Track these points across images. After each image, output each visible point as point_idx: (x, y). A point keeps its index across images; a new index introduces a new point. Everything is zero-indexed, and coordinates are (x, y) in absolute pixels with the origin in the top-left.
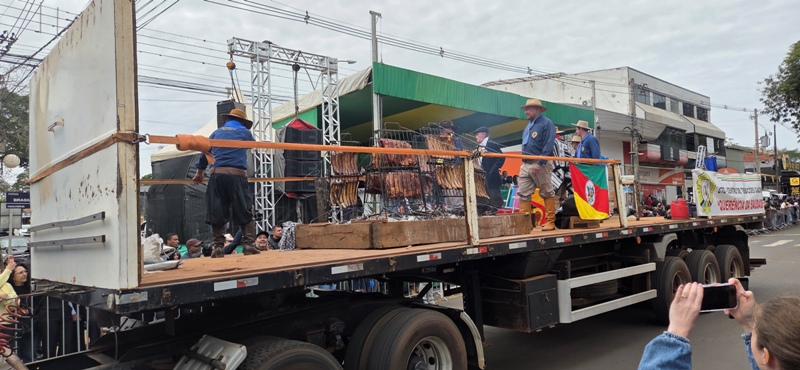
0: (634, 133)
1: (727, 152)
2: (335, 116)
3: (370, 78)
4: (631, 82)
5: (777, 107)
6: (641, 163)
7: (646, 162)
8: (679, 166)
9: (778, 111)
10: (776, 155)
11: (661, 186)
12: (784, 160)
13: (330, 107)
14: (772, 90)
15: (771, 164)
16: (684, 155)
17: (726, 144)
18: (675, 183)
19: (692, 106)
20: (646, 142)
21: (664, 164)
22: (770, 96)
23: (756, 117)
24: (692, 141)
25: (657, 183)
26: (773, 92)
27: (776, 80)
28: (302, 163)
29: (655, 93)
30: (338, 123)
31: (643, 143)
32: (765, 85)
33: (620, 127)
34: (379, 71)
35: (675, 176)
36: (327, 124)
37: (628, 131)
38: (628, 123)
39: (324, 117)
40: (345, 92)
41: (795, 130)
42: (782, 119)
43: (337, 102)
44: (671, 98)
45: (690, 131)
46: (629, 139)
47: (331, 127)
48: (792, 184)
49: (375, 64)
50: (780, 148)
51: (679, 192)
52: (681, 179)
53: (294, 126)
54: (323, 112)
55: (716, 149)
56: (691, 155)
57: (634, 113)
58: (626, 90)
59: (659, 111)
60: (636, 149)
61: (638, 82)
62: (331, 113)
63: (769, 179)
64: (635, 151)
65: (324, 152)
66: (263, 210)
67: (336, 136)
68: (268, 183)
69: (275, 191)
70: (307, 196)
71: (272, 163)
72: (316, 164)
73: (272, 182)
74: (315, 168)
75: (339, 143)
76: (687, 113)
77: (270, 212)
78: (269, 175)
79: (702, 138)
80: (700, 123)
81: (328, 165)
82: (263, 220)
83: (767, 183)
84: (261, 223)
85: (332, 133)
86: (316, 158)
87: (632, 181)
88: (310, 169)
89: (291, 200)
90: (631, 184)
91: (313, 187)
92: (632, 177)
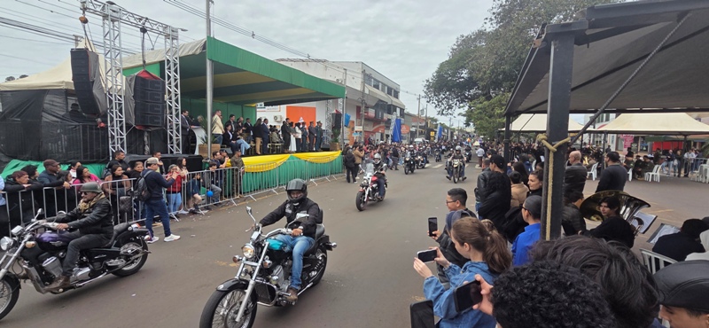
0: (363, 102)
1: (406, 116)
2: (176, 71)
3: (204, 47)
4: (364, 72)
5: (430, 95)
6: (366, 119)
7: (368, 119)
8: (383, 122)
9: (430, 97)
10: (427, 118)
11: (374, 132)
12: (429, 122)
13: (172, 64)
15: (424, 124)
16: (386, 116)
17: (405, 112)
18: (380, 131)
19: (391, 89)
21: (375, 121)
22: (427, 89)
23: (420, 99)
24: (390, 109)
25: (371, 131)
26: (428, 87)
27: (430, 81)
28: (150, 104)
29: (375, 79)
30: (178, 77)
31: (367, 107)
32: (425, 83)
33: (356, 98)
34: (211, 42)
35: (380, 127)
36: (169, 77)
37: (360, 101)
38: (360, 96)
39: (167, 71)
40: (183, 55)
41: (436, 108)
42: (431, 102)
43: (178, 62)
44: (382, 83)
46: (360, 105)
47: (172, 79)
48: (431, 135)
49: (209, 37)
50: (428, 116)
52: (383, 129)
53: (142, 76)
54: (166, 67)
55: (401, 114)
56: (390, 116)
57: (364, 90)
58: (360, 76)
59: (375, 90)
60: (364, 110)
61: (367, 72)
62: (173, 69)
63: (422, 131)
64: (362, 112)
65: (166, 97)
66: (116, 137)
67: (176, 86)
68: (120, 117)
69: (126, 124)
70: (153, 129)
71: (123, 102)
72: (160, 105)
73: (123, 116)
74: (160, 109)
75: (179, 92)
76: (389, 93)
77: (121, 139)
78: (121, 111)
79: (395, 108)
80: (394, 99)
81: (170, 108)
82: (116, 146)
83: (421, 133)
84: (114, 148)
85: (173, 84)
86: (161, 101)
87: (362, 129)
88: (156, 109)
89: (140, 131)
90: (361, 132)
91: (158, 123)
92: (362, 126)
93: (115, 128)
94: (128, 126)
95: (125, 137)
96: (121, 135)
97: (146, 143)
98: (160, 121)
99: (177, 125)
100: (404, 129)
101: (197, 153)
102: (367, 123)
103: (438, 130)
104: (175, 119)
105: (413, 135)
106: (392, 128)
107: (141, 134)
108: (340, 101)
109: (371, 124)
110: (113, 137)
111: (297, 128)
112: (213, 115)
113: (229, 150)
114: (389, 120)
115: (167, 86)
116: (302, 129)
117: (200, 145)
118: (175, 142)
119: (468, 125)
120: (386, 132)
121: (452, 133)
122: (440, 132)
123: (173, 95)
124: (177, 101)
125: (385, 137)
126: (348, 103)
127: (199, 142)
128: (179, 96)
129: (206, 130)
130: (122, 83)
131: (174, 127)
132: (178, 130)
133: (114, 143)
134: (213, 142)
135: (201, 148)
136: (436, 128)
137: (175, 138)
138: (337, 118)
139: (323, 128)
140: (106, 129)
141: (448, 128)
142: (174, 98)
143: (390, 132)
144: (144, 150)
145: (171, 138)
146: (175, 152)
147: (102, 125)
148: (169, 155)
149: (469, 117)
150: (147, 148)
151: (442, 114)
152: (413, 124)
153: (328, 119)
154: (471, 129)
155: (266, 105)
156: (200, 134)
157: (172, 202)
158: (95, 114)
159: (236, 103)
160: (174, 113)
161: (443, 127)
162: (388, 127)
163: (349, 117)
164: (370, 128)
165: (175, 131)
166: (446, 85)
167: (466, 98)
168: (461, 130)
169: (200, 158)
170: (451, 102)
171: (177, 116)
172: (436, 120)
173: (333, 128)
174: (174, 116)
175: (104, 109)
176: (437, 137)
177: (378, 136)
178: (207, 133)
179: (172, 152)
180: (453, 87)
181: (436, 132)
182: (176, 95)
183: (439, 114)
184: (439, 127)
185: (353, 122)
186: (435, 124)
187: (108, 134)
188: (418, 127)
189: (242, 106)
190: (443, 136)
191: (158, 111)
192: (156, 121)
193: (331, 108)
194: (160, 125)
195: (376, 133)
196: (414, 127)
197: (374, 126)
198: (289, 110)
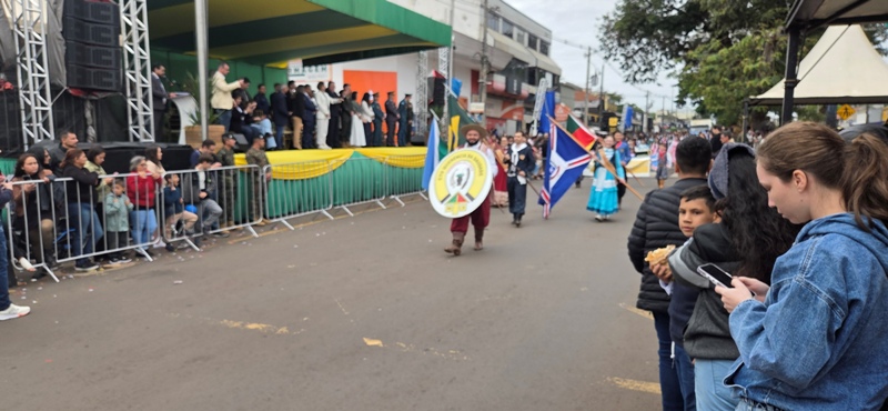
0: (484, 61)
1: (562, 89)
4: (484, 5)
5: (610, 46)
6: (489, 94)
7: (493, 95)
8: (520, 100)
9: (610, 50)
10: (602, 95)
11: (503, 119)
12: (606, 100)
14: (608, 27)
15: (596, 104)
16: (526, 89)
17: (561, 81)
18: (515, 117)
19: (536, 38)
20: (493, 72)
21: (506, 98)
22: (606, 33)
23: (589, 55)
24: (533, 75)
25: (499, 116)
26: (608, 30)
27: (612, 17)
28: (92, 48)
29: (505, 20)
31: (491, 73)
32: (602, 22)
33: (471, 52)
35: (515, 110)
37: (479, 58)
38: (478, 49)
41: (621, 71)
42: (612, 57)
44: (520, 28)
45: (532, 64)
46: (477, 66)
48: (611, 124)
50: (604, 90)
52: (520, 114)
55: (554, 84)
56: (532, 89)
57: (485, 38)
58: (479, 12)
59: (506, 40)
60: (485, 77)
61: (490, 5)
63: (593, 118)
64: (483, 79)
65: (123, 37)
66: (34, 108)
67: (140, 16)
68: (40, 72)
69: (51, 85)
70: (101, 95)
71: (43, 43)
72: (112, 50)
73: (45, 70)
74: (112, 58)
75: (145, 27)
76: (532, 44)
77: (44, 112)
78: (40, 61)
79: (542, 73)
80: (542, 57)
81: (131, 56)
82: (35, 124)
84: (31, 128)
85: (134, 12)
86: (113, 43)
87: (482, 110)
88: (104, 57)
89: (77, 98)
90: (481, 114)
91: (110, 84)
92: (482, 105)
93: (31, 92)
94: (55, 89)
95: (49, 108)
96: (43, 105)
97: (90, 122)
98: (113, 80)
99: (144, 89)
100: (559, 111)
101: (182, 141)
102: (492, 101)
103: (624, 115)
104: (140, 77)
106: (538, 108)
108: (442, 53)
109: (500, 102)
110: (28, 109)
111: (365, 103)
112: (210, 73)
113: (242, 139)
114: (532, 96)
115: (123, 17)
116: (374, 105)
117: (188, 128)
118: (142, 122)
119: (681, 102)
120: (527, 119)
121: (650, 121)
122: (629, 119)
123: (134, 32)
124: (142, 44)
125: (524, 127)
126: (458, 59)
127: (186, 122)
128: (146, 35)
129: (197, 99)
130: (40, 7)
131: (140, 94)
132: (146, 100)
133: (30, 121)
134: (212, 122)
135: (189, 132)
136: (621, 111)
137: (141, 113)
138: (438, 83)
140: (14, 94)
141: (641, 113)
142: (136, 40)
143: (536, 117)
144: (86, 135)
145: (134, 113)
146: (143, 140)
147: (8, 85)
148: (131, 143)
149: (687, 87)
150: (92, 132)
151: (634, 81)
152: (578, 104)
153: (420, 88)
154: (689, 110)
155: (307, 63)
156: (186, 107)
157: (139, 226)
160: (138, 67)
161: (633, 111)
162: (530, 110)
163: (459, 84)
164: (497, 112)
165: (141, 102)
166: (641, 24)
167: (681, 48)
168: (667, 117)
169: (188, 150)
170: (650, 58)
171: (144, 72)
172: (618, 99)
173: (431, 105)
174: (138, 73)
175: (11, 56)
176: (622, 128)
177: (511, 125)
178: (199, 105)
179: (136, 139)
180: (654, 27)
181: (619, 118)
182: (140, 33)
183: (627, 80)
184: (625, 110)
185: (465, 100)
186: (617, 103)
187: (18, 102)
188: (587, 110)
189: (262, 66)
190: (634, 125)
191: (109, 62)
192: (105, 79)
193: (425, 67)
194: (114, 88)
195: (509, 121)
196: (579, 109)
197: (503, 108)
198: (347, 74)
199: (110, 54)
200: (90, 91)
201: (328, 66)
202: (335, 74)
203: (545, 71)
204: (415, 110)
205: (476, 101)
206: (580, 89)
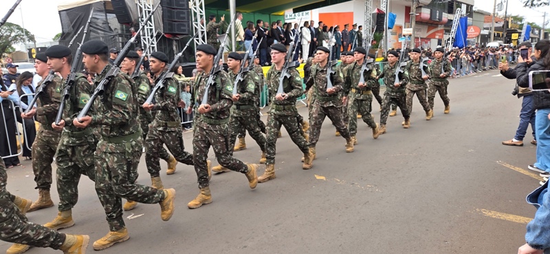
1: (474, 15)
6: (417, 22)
7: (420, 22)
8: (441, 24)
10: (506, 17)
11: (428, 39)
12: (510, 21)
15: (501, 24)
16: (446, 17)
17: (474, 9)
18: (437, 37)
20: (421, 7)
21: (431, 24)
24: (452, 6)
25: (425, 37)
28: (175, 11)
31: (419, 7)
35: (438, 32)
46: (410, 4)
48: (513, 38)
50: (508, 14)
51: (439, 43)
52: (441, 34)
55: (467, 12)
56: (451, 17)
60: (415, 10)
63: (498, 35)
64: (413, 12)
65: (191, 3)
66: (148, 46)
68: (150, 26)
69: (156, 32)
70: (180, 37)
71: (151, 10)
72: (185, 11)
73: (153, 25)
74: (186, 15)
77: (153, 48)
79: (459, 4)
81: (195, 14)
83: (497, 38)
86: (186, 7)
87: (411, 33)
88: (182, 15)
89: (169, 39)
90: (410, 35)
91: (185, 30)
92: (411, 29)
93: (146, 37)
94: (158, 35)
95: (155, 46)
96: (152, 44)
97: (175, 52)
98: (186, 28)
99: (202, 32)
100: (471, 32)
102: (420, 27)
103: (523, 32)
104: (200, 25)
105: (485, 39)
106: (454, 29)
107: (170, 41)
109: (426, 27)
110: (145, 45)
114: (451, 21)
120: (446, 37)
122: (528, 34)
124: (201, 7)
127: (225, 50)
128: (203, 1)
129: (230, 37)
131: (200, 36)
132: (203, 38)
134: (237, 50)
136: (521, 29)
138: (380, 17)
139: (362, 31)
140: (139, 39)
141: (539, 29)
142: (198, 4)
143: (453, 35)
151: (532, 5)
152: (486, 25)
153: (367, 21)
155: (295, 11)
156: (224, 41)
158: (128, 23)
159: (263, 12)
160: (199, 19)
161: (531, 27)
162: (448, 31)
163: (394, 17)
164: (424, 34)
165: (201, 40)
172: (521, 20)
173: (374, 32)
174: (199, 23)
175: (136, 18)
176: (521, 41)
177: (434, 42)
178: (231, 40)
181: (520, 33)
183: (526, 5)
184: (525, 28)
185: (401, 27)
186: (519, 23)
187: (141, 43)
188: (493, 29)
189: (270, 15)
190: (532, 38)
191: (184, 18)
192: (182, 28)
193: (370, 7)
194: (186, 33)
195: (432, 40)
196: (487, 29)
197: (428, 31)
198: (321, 15)
199: (184, 13)
200: (175, 35)
201: (309, 11)
202: (314, 16)
203: (461, 3)
204: (364, 36)
205: (408, 27)
206: (489, 15)
